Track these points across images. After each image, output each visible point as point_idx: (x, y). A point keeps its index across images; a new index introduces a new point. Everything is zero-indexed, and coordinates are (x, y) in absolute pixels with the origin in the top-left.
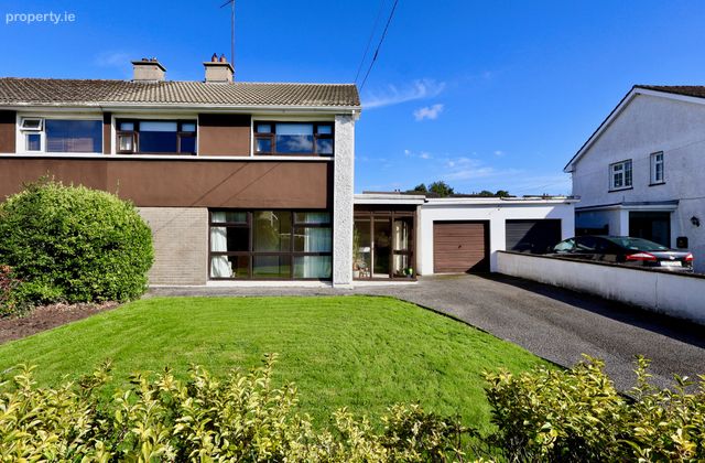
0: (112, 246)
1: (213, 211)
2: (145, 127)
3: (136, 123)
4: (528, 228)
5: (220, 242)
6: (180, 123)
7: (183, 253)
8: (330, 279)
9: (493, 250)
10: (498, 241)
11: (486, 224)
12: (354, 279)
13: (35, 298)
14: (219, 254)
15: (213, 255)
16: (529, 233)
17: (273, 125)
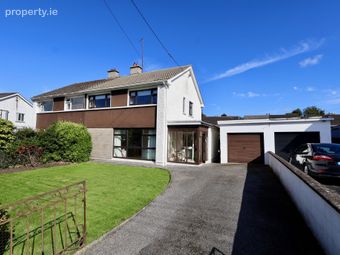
0: (74, 142)
1: (115, 129)
2: (97, 98)
3: (94, 97)
4: (292, 138)
5: (118, 142)
6: (106, 95)
7: (105, 146)
8: (154, 160)
9: (266, 151)
10: (270, 146)
11: (261, 135)
12: (169, 161)
13: (52, 158)
14: (117, 147)
15: (115, 147)
16: (293, 141)
17: (136, 92)
